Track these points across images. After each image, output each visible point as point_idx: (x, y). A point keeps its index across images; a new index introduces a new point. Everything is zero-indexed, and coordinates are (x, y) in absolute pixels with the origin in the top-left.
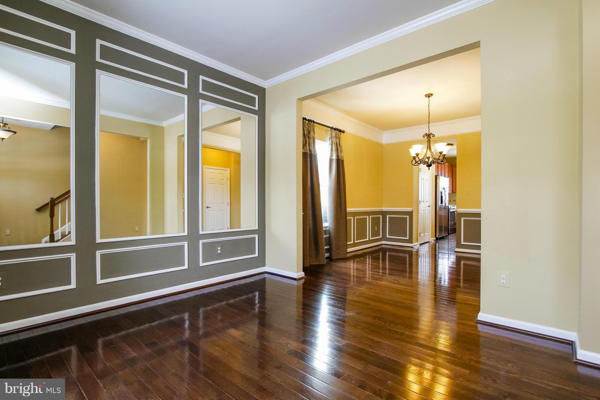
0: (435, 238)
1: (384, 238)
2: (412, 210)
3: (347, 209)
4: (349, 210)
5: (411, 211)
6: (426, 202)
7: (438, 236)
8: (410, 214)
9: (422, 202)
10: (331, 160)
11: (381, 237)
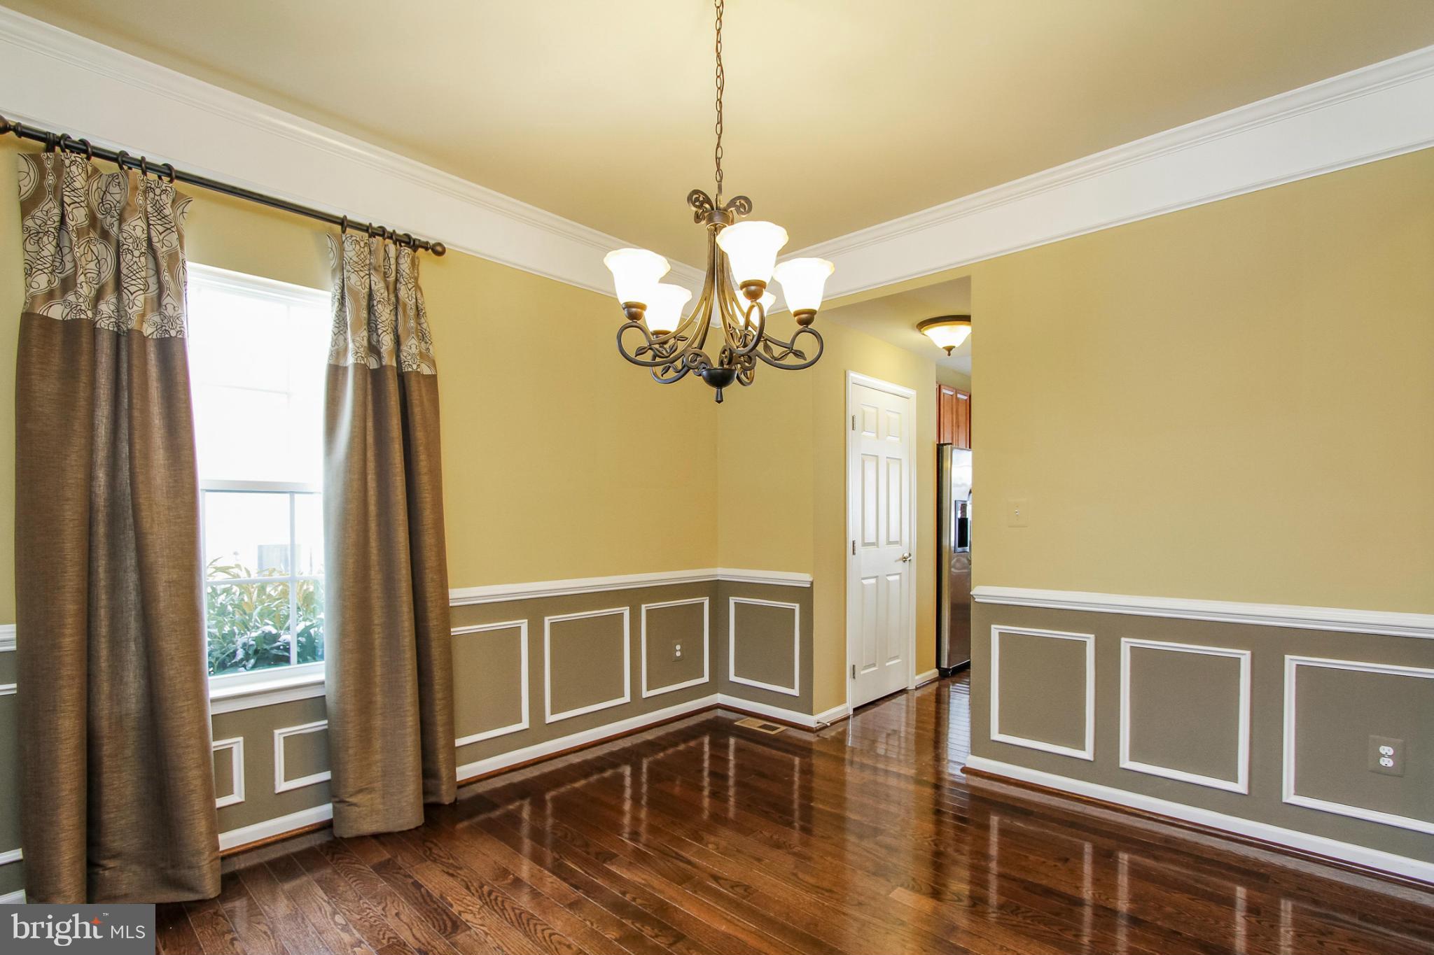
0: (937, 670)
1: (718, 682)
2: (812, 583)
3: (450, 591)
4: (458, 595)
5: (809, 586)
6: (889, 543)
7: (949, 664)
8: (804, 595)
9: (865, 544)
10: (335, 373)
11: (706, 679)
